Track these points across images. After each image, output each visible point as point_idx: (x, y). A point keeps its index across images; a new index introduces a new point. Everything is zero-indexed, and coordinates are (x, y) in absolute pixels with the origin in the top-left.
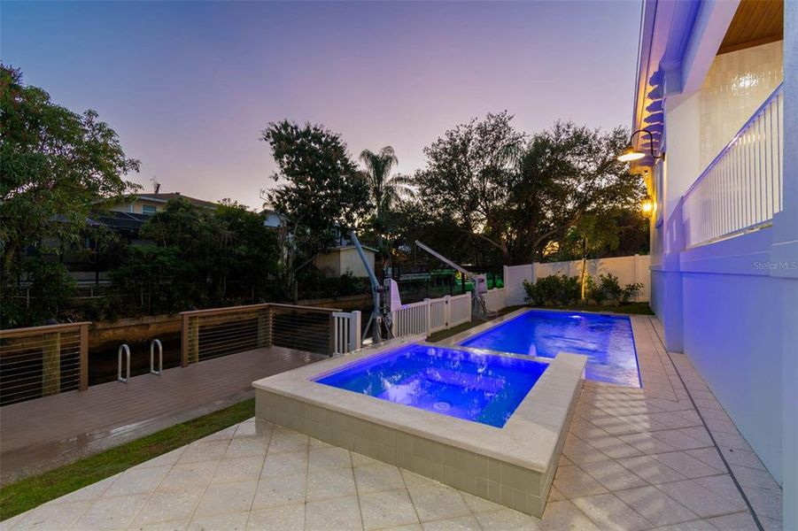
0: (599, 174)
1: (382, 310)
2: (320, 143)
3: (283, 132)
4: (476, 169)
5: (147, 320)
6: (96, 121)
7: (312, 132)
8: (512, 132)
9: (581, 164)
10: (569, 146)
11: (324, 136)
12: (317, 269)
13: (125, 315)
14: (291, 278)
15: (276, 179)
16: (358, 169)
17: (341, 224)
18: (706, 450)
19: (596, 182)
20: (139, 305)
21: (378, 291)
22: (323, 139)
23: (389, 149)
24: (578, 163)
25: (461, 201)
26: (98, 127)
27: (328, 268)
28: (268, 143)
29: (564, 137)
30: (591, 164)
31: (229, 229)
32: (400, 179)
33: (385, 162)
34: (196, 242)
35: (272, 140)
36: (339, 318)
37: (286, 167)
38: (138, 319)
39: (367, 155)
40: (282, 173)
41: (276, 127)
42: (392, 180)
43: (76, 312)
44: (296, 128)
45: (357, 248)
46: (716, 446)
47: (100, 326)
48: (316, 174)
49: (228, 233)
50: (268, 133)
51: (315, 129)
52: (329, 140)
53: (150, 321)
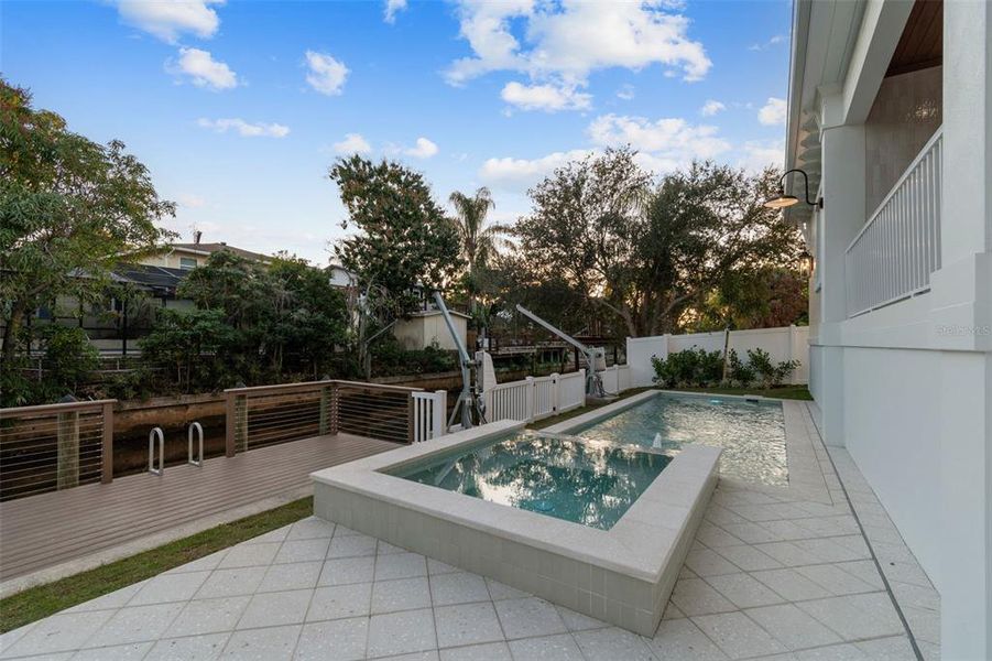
0: (745, 224)
1: (473, 390)
2: (399, 182)
3: (353, 168)
4: (592, 217)
5: (186, 399)
6: (123, 153)
7: (389, 168)
8: (637, 170)
9: (722, 211)
10: (708, 189)
11: (404, 173)
12: (395, 339)
13: (159, 393)
14: (363, 350)
15: (344, 227)
16: (445, 216)
17: (424, 284)
18: (861, 563)
19: (742, 233)
20: (176, 380)
21: (469, 366)
22: (403, 178)
23: (484, 190)
24: (718, 209)
25: (574, 257)
26: (125, 161)
27: (409, 338)
28: (335, 181)
29: (701, 177)
30: (735, 211)
31: (286, 288)
32: (498, 229)
33: (480, 208)
34: (246, 304)
35: (339, 178)
36: (419, 399)
37: (357, 211)
38: (175, 398)
39: (458, 198)
40: (352, 219)
41: (345, 162)
43: (98, 389)
44: (369, 164)
45: (443, 314)
46: (874, 558)
47: (128, 406)
48: (394, 221)
49: (285, 294)
50: (335, 170)
51: (393, 165)
52: (410, 179)
53: (189, 401)
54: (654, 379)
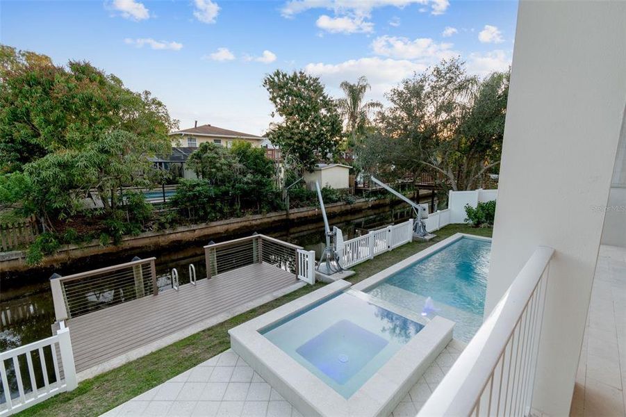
2: (305, 84)
3: (276, 79)
5: (194, 227)
6: (150, 97)
7: (299, 75)
11: (307, 79)
13: (181, 224)
14: (285, 194)
15: (273, 117)
20: (188, 217)
21: (329, 236)
22: (307, 81)
23: (363, 78)
26: (152, 101)
27: (313, 182)
28: (265, 89)
31: (240, 163)
32: (373, 105)
33: (360, 91)
34: (220, 174)
36: (301, 254)
37: (279, 106)
38: (188, 227)
39: (345, 85)
40: (277, 111)
41: (271, 76)
42: (365, 106)
44: (285, 75)
47: (167, 232)
48: (301, 113)
49: (239, 166)
50: (266, 81)
51: (301, 73)
52: (312, 82)
53: (195, 228)
54: (466, 220)
